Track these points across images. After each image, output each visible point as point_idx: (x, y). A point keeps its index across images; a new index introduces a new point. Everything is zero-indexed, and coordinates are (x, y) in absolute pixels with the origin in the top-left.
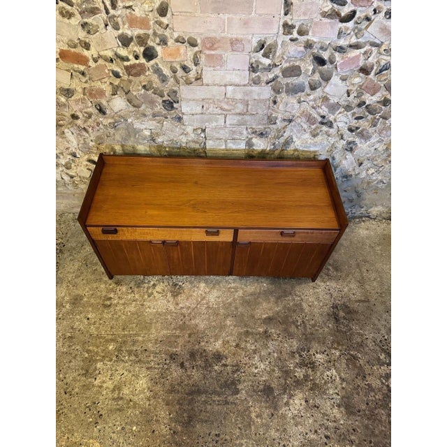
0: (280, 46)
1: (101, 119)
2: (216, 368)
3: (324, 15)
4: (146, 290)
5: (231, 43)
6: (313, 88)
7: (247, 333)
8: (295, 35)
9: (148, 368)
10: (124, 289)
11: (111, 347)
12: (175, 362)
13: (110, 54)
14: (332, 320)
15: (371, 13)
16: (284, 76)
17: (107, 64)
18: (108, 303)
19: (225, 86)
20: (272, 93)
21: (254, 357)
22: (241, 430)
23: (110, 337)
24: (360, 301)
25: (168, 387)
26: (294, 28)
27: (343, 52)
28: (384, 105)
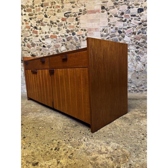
0: (108, 30)
3: (118, 21)
5: (95, 29)
6: (120, 40)
8: (112, 26)
15: (130, 19)
16: (111, 37)
17: (62, 37)
26: (111, 25)
27: (126, 29)
28: (144, 43)
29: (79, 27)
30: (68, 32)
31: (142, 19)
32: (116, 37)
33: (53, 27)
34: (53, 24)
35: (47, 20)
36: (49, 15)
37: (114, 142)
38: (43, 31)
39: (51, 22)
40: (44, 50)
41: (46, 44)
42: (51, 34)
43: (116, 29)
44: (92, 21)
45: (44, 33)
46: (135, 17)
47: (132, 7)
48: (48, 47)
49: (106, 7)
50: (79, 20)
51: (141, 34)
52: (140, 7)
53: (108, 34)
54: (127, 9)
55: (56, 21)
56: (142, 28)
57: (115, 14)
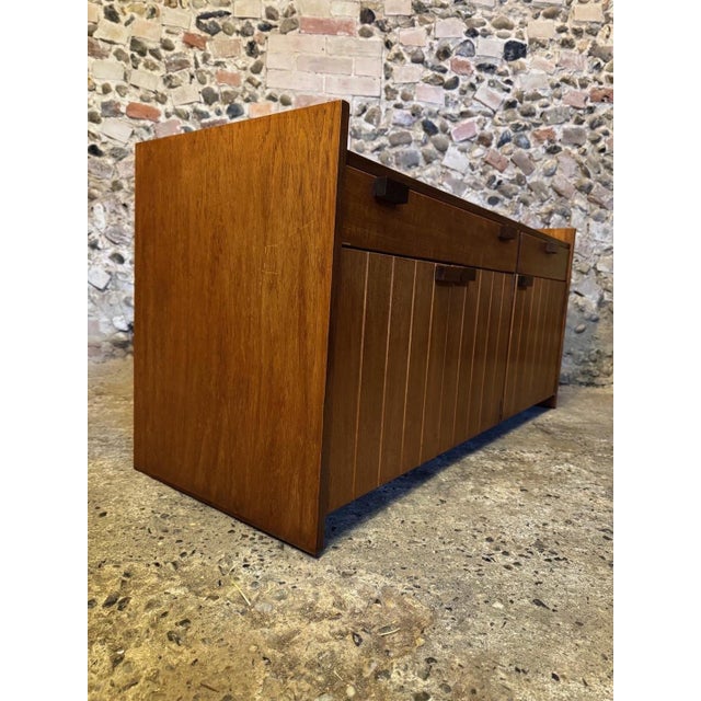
0: (383, 114)
3: (427, 81)
6: (428, 161)
8: (399, 100)
13: (188, 109)
15: (474, 81)
16: (394, 145)
17: (181, 121)
26: (397, 93)
27: (455, 121)
28: (520, 184)
29: (260, 84)
30: (209, 98)
31: (517, 86)
32: (413, 148)
33: (141, 66)
34: (143, 54)
35: (116, 33)
36: (126, 10)
37: (370, 570)
38: (96, 81)
39: (135, 43)
40: (95, 167)
41: (105, 139)
42: (132, 97)
43: (413, 115)
44: (319, 65)
45: (99, 90)
46: (493, 73)
47: (486, 34)
48: (114, 156)
49: (379, 16)
50: (262, 53)
51: (509, 146)
52: (513, 39)
53: (382, 132)
54: (465, 38)
55: (159, 45)
56: (516, 122)
57: (415, 49)
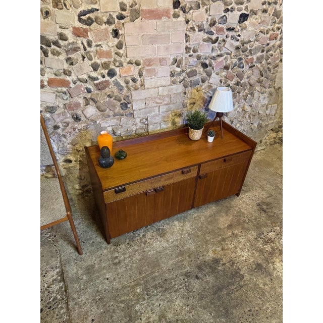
0: (184, 60)
1: (76, 125)
2: (220, 268)
4: (140, 241)
5: (160, 61)
6: (203, 81)
7: (224, 239)
9: (175, 291)
10: (123, 246)
11: (138, 291)
12: (191, 278)
13: (85, 77)
14: (263, 213)
15: (225, 38)
16: (189, 77)
17: (82, 84)
18: (117, 261)
19: (158, 88)
20: (184, 88)
21: (237, 251)
22: (261, 299)
23: (133, 284)
24: (268, 197)
25: (197, 296)
26: (191, 49)
27: (215, 59)
29: (123, 55)
31: (242, 37)
32: (197, 77)
33: (50, 54)
34: (48, 45)
42: (50, 75)
43: (198, 59)
44: (153, 40)
46: (233, 31)
47: (232, 10)
48: (49, 112)
49: (182, 3)
50: (122, 34)
51: (236, 68)
55: (57, 37)
56: (240, 56)
57: (200, 23)
